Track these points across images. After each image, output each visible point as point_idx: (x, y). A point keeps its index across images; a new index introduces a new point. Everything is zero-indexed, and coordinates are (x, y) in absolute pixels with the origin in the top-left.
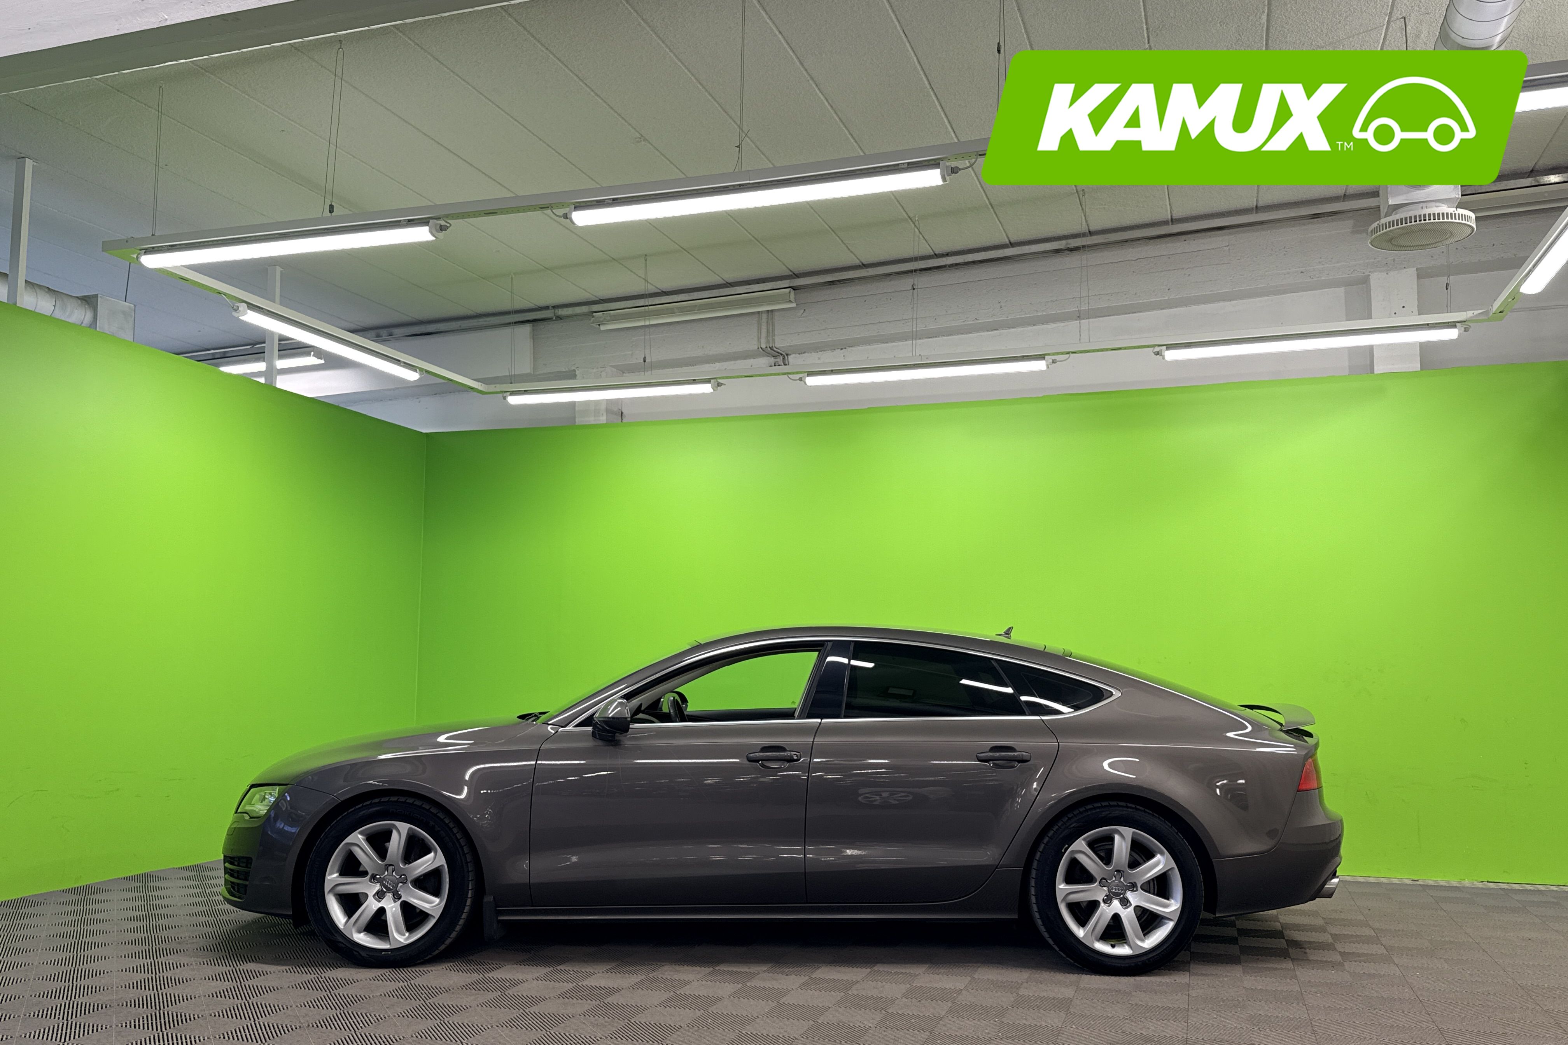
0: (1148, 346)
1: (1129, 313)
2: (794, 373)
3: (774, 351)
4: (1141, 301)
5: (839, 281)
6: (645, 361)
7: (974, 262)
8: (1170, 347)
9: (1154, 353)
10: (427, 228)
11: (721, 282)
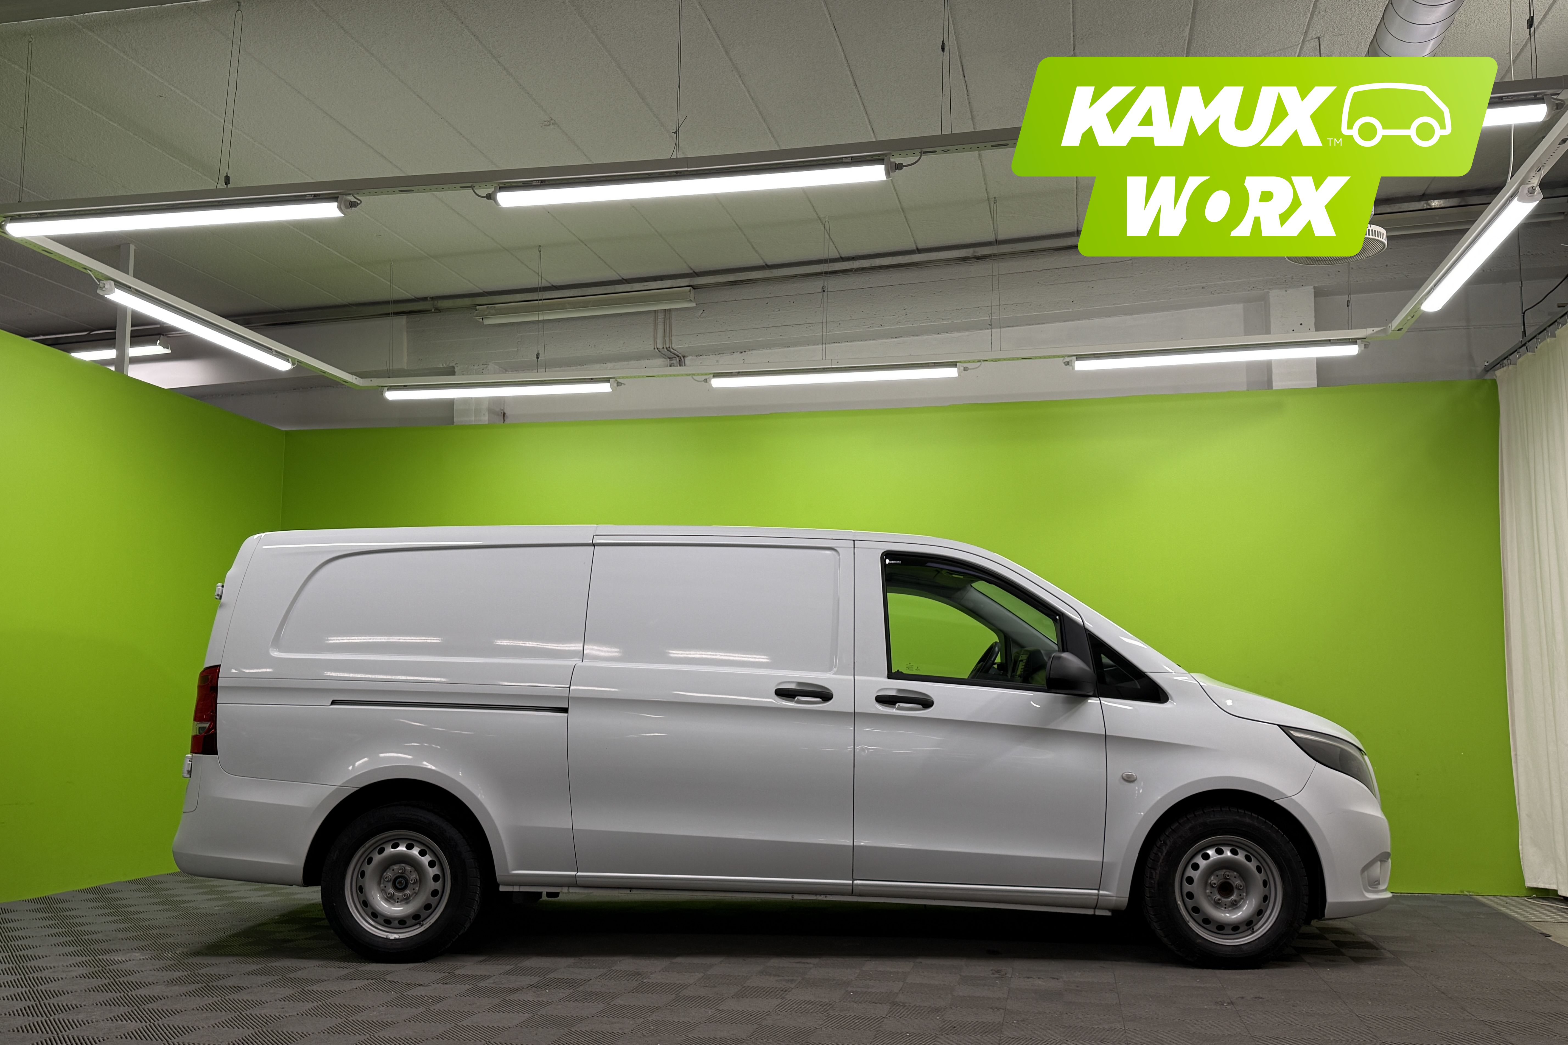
0: (1058, 357)
1: (1033, 325)
2: (698, 374)
3: (671, 352)
4: (1045, 313)
5: (742, 282)
6: (538, 358)
7: (880, 267)
8: (1080, 357)
9: (1064, 363)
10: (336, 204)
11: (617, 277)
